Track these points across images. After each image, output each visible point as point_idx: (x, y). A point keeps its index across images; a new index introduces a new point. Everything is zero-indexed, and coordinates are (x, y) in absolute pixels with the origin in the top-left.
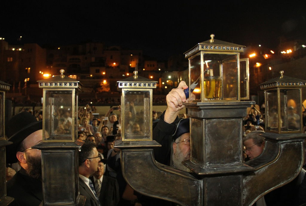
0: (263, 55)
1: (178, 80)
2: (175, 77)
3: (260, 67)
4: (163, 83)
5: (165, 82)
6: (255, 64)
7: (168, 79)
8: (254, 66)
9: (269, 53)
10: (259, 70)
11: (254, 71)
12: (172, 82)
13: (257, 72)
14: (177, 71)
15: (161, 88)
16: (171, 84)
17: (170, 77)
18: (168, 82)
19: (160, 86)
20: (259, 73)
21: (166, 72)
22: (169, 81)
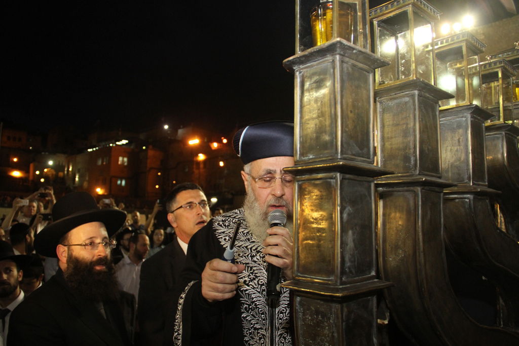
0: (210, 144)
1: (66, 169)
2: (61, 164)
3: (205, 162)
4: (38, 173)
5: (42, 171)
6: (197, 155)
7: (48, 167)
8: (195, 159)
9: (220, 141)
10: (202, 166)
11: (195, 166)
12: (54, 173)
13: (198, 168)
14: (64, 153)
15: (33, 181)
16: (52, 175)
17: (51, 163)
18: (46, 172)
19: (31, 178)
20: (202, 170)
21: (43, 153)
22: (49, 169)
